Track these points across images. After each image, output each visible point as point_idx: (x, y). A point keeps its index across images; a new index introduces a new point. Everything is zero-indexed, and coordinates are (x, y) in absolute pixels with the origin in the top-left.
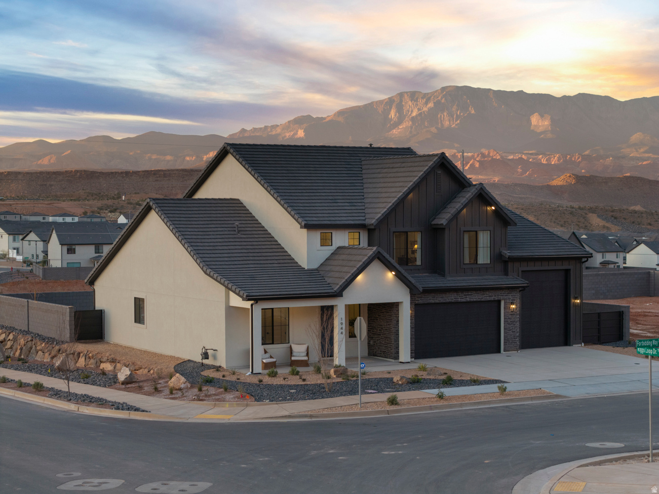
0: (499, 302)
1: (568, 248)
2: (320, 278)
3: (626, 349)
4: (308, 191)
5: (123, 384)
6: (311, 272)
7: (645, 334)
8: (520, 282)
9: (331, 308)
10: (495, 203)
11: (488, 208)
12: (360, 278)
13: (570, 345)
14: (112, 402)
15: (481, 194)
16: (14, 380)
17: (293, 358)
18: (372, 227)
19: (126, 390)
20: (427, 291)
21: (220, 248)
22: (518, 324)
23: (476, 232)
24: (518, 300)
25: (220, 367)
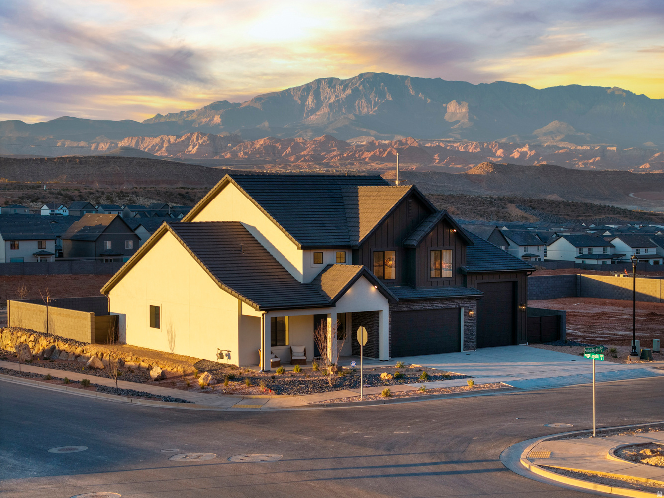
0: (460, 309)
1: (515, 263)
2: (315, 291)
3: (563, 348)
4: (301, 216)
5: (156, 379)
6: (305, 285)
7: (577, 333)
8: (477, 293)
9: (325, 317)
10: (457, 228)
11: (451, 231)
12: (349, 291)
13: (517, 345)
14: (158, 396)
15: (445, 219)
16: (57, 377)
17: (294, 358)
18: (357, 248)
19: (160, 385)
20: (403, 301)
21: (230, 265)
22: (475, 328)
23: (441, 251)
24: (476, 308)
25: (233, 365)
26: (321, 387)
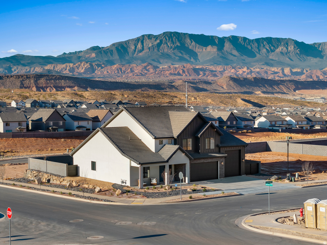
0: (218, 162)
2: (160, 156)
3: (260, 177)
5: (98, 192)
6: (156, 154)
8: (225, 155)
9: (164, 167)
10: (216, 129)
11: (214, 130)
12: (174, 156)
13: (241, 175)
14: (101, 199)
15: (211, 125)
17: (152, 183)
18: (176, 138)
20: (195, 159)
22: (224, 169)
23: (210, 138)
24: (224, 161)
25: (128, 186)
26: (164, 195)
